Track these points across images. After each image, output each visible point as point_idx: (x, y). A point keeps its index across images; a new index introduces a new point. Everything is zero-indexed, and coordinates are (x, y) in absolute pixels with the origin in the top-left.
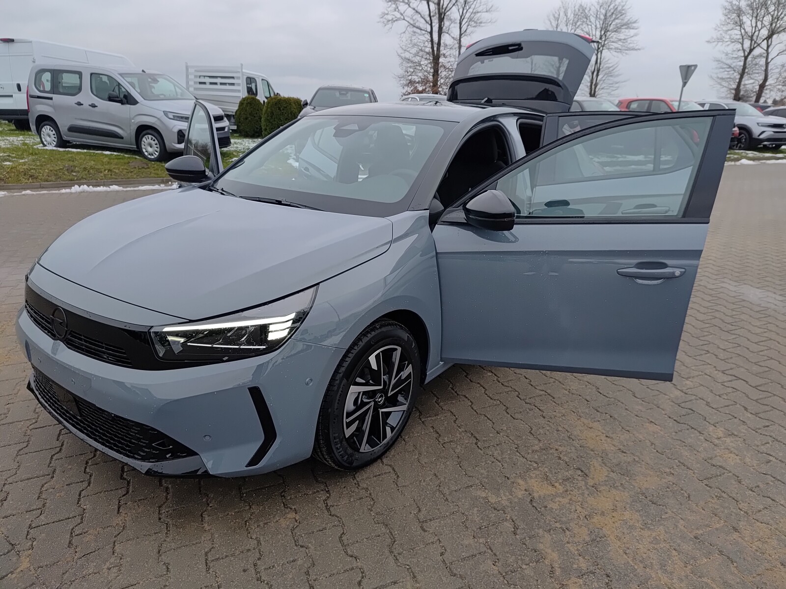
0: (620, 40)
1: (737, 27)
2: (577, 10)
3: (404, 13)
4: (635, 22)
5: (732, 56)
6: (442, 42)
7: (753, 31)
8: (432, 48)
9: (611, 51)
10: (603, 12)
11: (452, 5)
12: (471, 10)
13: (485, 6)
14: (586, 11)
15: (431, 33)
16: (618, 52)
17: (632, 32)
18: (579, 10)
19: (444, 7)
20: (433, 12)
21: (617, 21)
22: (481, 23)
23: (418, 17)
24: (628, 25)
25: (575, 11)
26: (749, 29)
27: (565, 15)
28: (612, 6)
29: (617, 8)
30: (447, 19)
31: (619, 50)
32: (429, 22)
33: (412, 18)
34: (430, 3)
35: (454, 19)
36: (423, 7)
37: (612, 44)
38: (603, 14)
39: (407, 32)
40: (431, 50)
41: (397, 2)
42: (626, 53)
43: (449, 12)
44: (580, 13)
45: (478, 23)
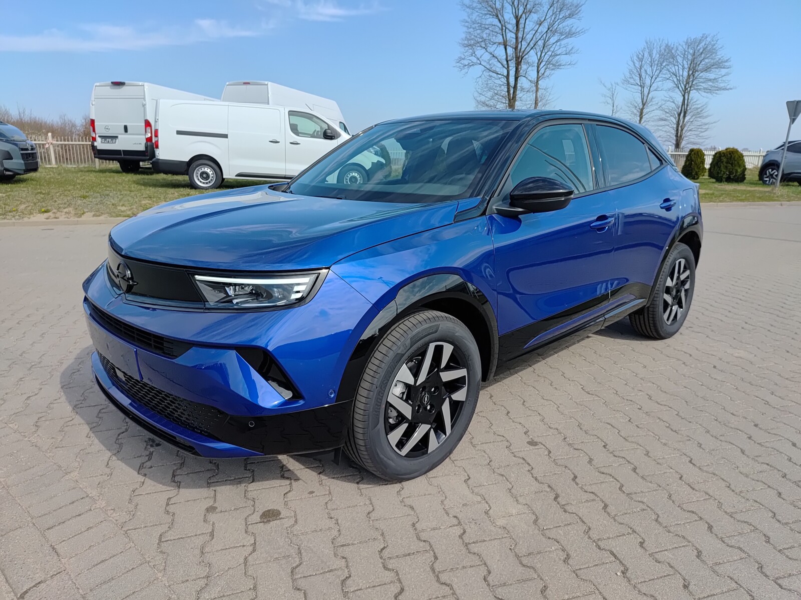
0: (710, 80)
2: (663, 51)
3: (481, 57)
4: (727, 61)
6: (518, 85)
8: (508, 91)
9: (700, 92)
10: (691, 51)
11: (530, 49)
12: (550, 53)
13: (565, 49)
14: (673, 51)
15: (508, 77)
16: (707, 92)
17: (724, 71)
18: (665, 50)
19: (522, 50)
20: (510, 56)
21: (707, 61)
22: (560, 65)
23: (494, 61)
24: (719, 65)
25: (660, 51)
27: (650, 56)
28: (701, 46)
29: (707, 47)
30: (524, 62)
31: (708, 90)
32: (506, 66)
33: (488, 63)
34: (507, 47)
35: (531, 62)
36: (500, 52)
37: (701, 84)
38: (691, 54)
39: (483, 76)
40: (507, 94)
41: (474, 47)
42: (716, 93)
43: (527, 56)
44: (666, 54)
45: (557, 66)
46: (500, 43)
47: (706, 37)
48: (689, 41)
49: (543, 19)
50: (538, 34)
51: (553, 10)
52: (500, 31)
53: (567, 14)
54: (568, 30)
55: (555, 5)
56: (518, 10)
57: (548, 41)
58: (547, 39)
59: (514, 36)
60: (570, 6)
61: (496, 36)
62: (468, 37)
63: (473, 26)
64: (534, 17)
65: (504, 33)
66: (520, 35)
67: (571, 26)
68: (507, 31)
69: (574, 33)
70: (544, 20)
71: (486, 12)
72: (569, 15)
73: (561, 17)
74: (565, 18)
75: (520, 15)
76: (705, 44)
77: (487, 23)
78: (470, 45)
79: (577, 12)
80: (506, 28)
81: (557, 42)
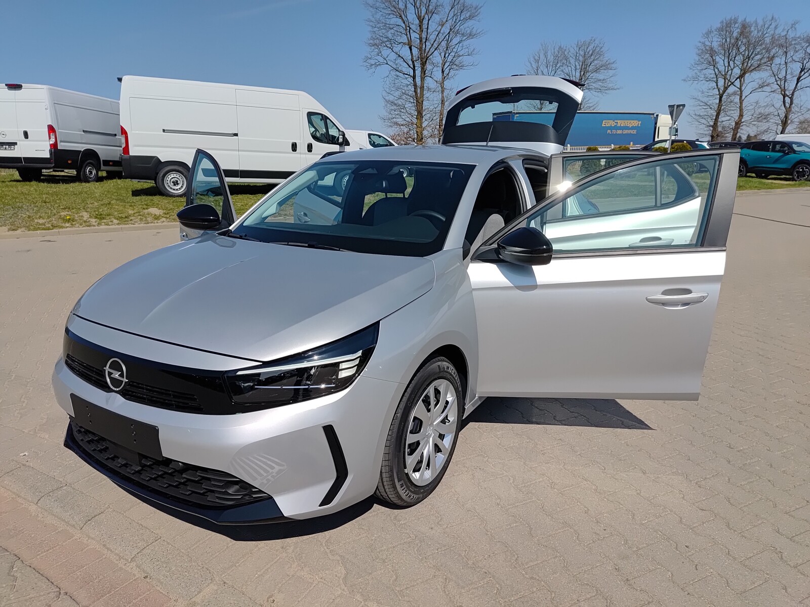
0: (600, 80)
1: (711, 67)
2: (557, 53)
3: (387, 57)
4: (613, 63)
5: (707, 94)
6: (425, 85)
7: (726, 71)
8: (415, 91)
9: (591, 91)
10: (582, 53)
11: (434, 50)
12: (453, 54)
13: (467, 50)
14: (566, 53)
15: (414, 77)
16: (598, 92)
17: (611, 72)
18: (559, 52)
19: (427, 50)
20: (415, 56)
21: (596, 62)
23: (400, 61)
24: (606, 66)
25: (555, 52)
26: (722, 68)
27: (545, 57)
28: (590, 48)
29: (595, 49)
30: (429, 62)
31: (599, 90)
32: (412, 67)
33: (394, 63)
34: (412, 47)
35: (436, 62)
36: (405, 52)
37: (592, 84)
38: (581, 55)
39: (390, 76)
40: (414, 94)
41: (380, 46)
42: (606, 93)
43: (431, 56)
44: (559, 56)
45: (461, 67)
46: (404, 44)
47: (595, 40)
48: (580, 44)
49: (444, 20)
50: (440, 34)
51: (454, 12)
52: (404, 32)
53: (467, 16)
54: (469, 32)
55: (456, 7)
56: (421, 11)
57: (450, 41)
58: (449, 40)
59: (418, 37)
60: (470, 7)
61: (400, 36)
62: (374, 37)
63: (378, 26)
64: (436, 18)
65: (408, 33)
66: (424, 36)
67: (472, 27)
68: (411, 31)
69: (475, 35)
70: (447, 21)
71: (390, 12)
72: (470, 16)
73: (461, 19)
74: (466, 19)
75: (422, 15)
76: (594, 47)
77: (391, 23)
78: (376, 44)
79: (476, 14)
80: (410, 28)
81: (459, 43)
